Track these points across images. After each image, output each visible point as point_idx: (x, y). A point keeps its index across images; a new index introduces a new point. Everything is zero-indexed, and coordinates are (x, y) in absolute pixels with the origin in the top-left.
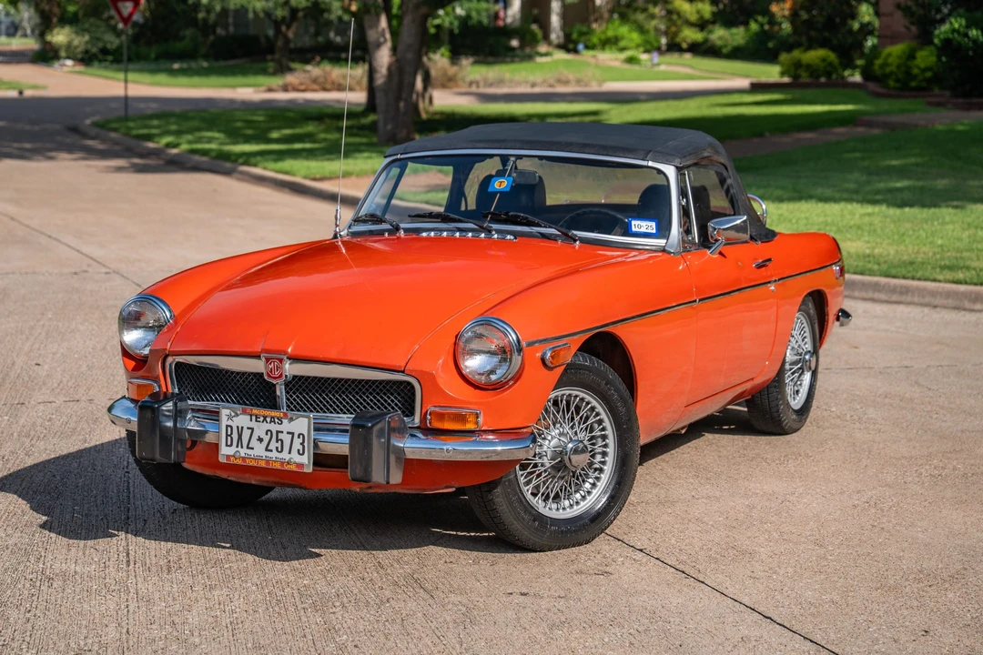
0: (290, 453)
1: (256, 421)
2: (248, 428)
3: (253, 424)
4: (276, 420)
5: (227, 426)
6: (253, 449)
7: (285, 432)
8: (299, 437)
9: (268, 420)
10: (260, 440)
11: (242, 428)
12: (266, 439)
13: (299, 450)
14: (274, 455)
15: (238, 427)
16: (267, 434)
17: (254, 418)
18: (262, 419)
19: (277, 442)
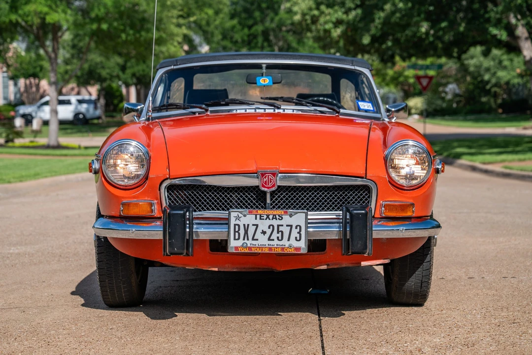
0: (289, 240)
1: (260, 219)
2: (253, 225)
3: (258, 222)
4: (277, 217)
5: (235, 225)
6: (257, 240)
7: (285, 226)
8: (296, 228)
9: (271, 217)
10: (264, 233)
11: (248, 225)
12: (269, 231)
13: (296, 238)
14: (276, 242)
15: (244, 225)
16: (269, 228)
17: (258, 217)
18: (265, 217)
19: (278, 233)
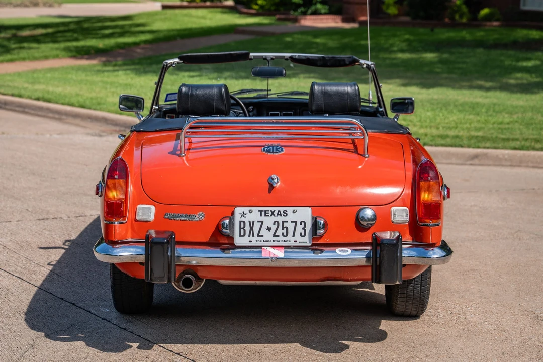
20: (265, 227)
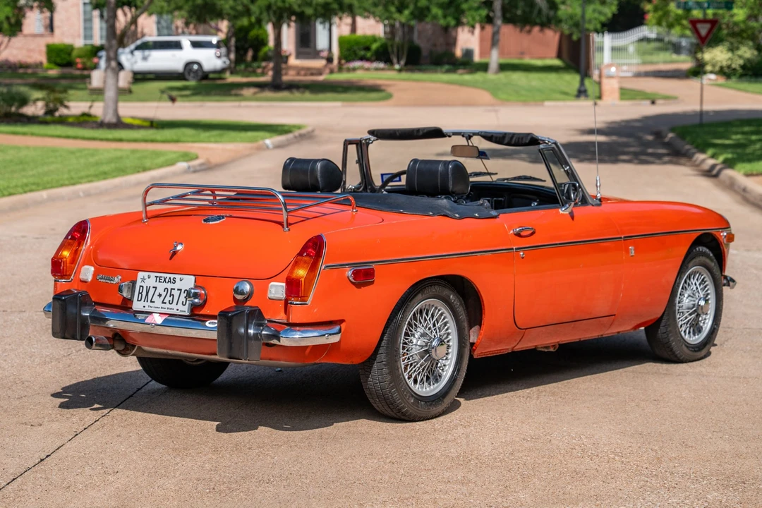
20: (157, 293)
